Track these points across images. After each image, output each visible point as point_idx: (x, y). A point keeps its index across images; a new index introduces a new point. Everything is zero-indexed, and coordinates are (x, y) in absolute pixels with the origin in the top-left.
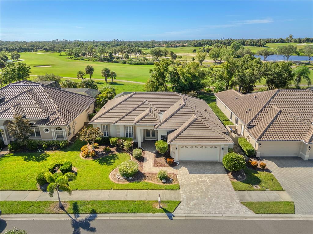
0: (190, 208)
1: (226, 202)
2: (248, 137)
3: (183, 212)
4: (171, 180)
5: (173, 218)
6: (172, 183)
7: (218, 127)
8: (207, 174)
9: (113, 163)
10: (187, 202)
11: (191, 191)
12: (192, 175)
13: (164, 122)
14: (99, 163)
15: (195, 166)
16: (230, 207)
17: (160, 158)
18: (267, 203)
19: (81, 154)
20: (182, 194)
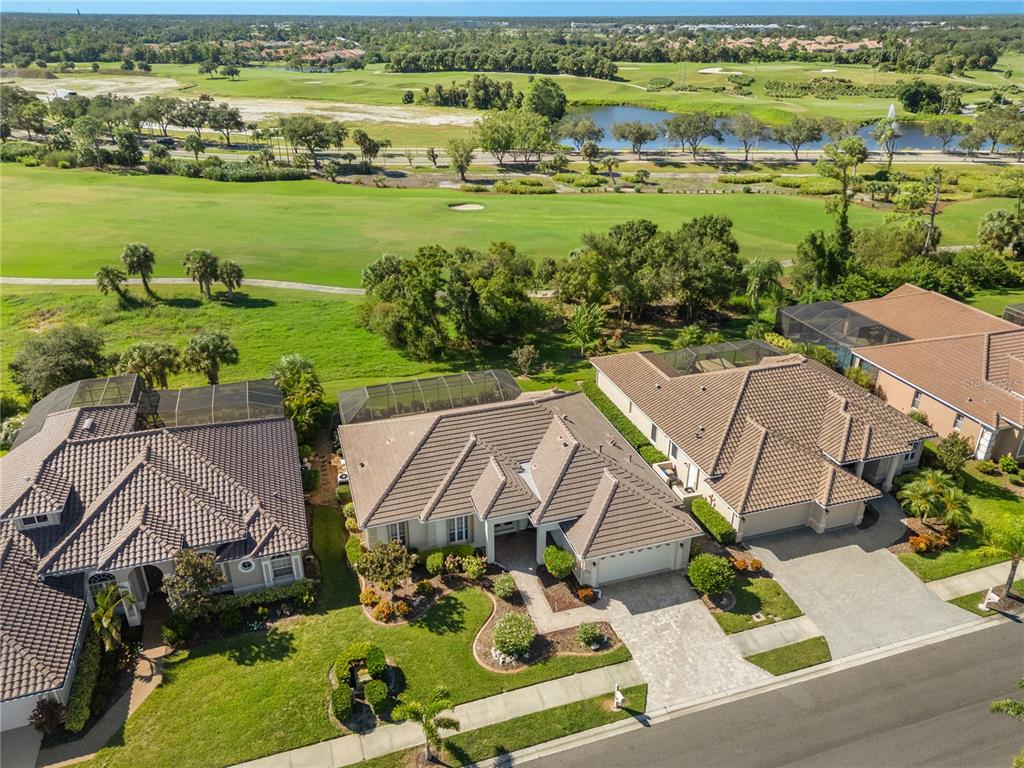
0: (669, 694)
1: (722, 664)
2: (711, 497)
3: (661, 706)
4: (606, 639)
5: (650, 722)
6: (612, 646)
7: (662, 495)
8: (664, 607)
9: (462, 622)
10: (658, 682)
11: (654, 656)
12: (637, 617)
13: (549, 503)
14: (431, 630)
15: (634, 591)
16: (732, 674)
17: (555, 587)
18: (786, 648)
19: (369, 614)
20: (642, 668)
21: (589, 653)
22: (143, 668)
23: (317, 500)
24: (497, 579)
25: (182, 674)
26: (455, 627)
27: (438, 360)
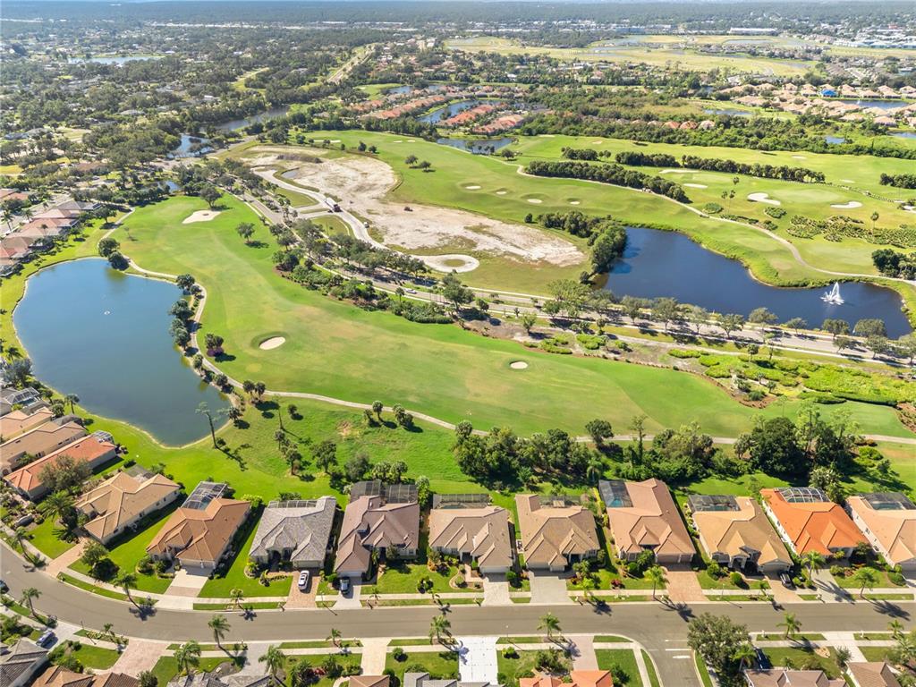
0: (488, 601)
1: (504, 598)
3: (485, 603)
4: (480, 586)
5: (481, 606)
6: (481, 588)
8: (498, 582)
9: (449, 574)
10: (487, 598)
11: (489, 592)
12: (490, 583)
13: (477, 549)
14: (442, 575)
15: (492, 576)
16: (504, 601)
17: (474, 571)
19: (429, 568)
20: (485, 595)
21: (475, 588)
22: (380, 569)
23: (422, 531)
24: (461, 566)
25: (388, 572)
26: (447, 575)
27: (473, 476)
